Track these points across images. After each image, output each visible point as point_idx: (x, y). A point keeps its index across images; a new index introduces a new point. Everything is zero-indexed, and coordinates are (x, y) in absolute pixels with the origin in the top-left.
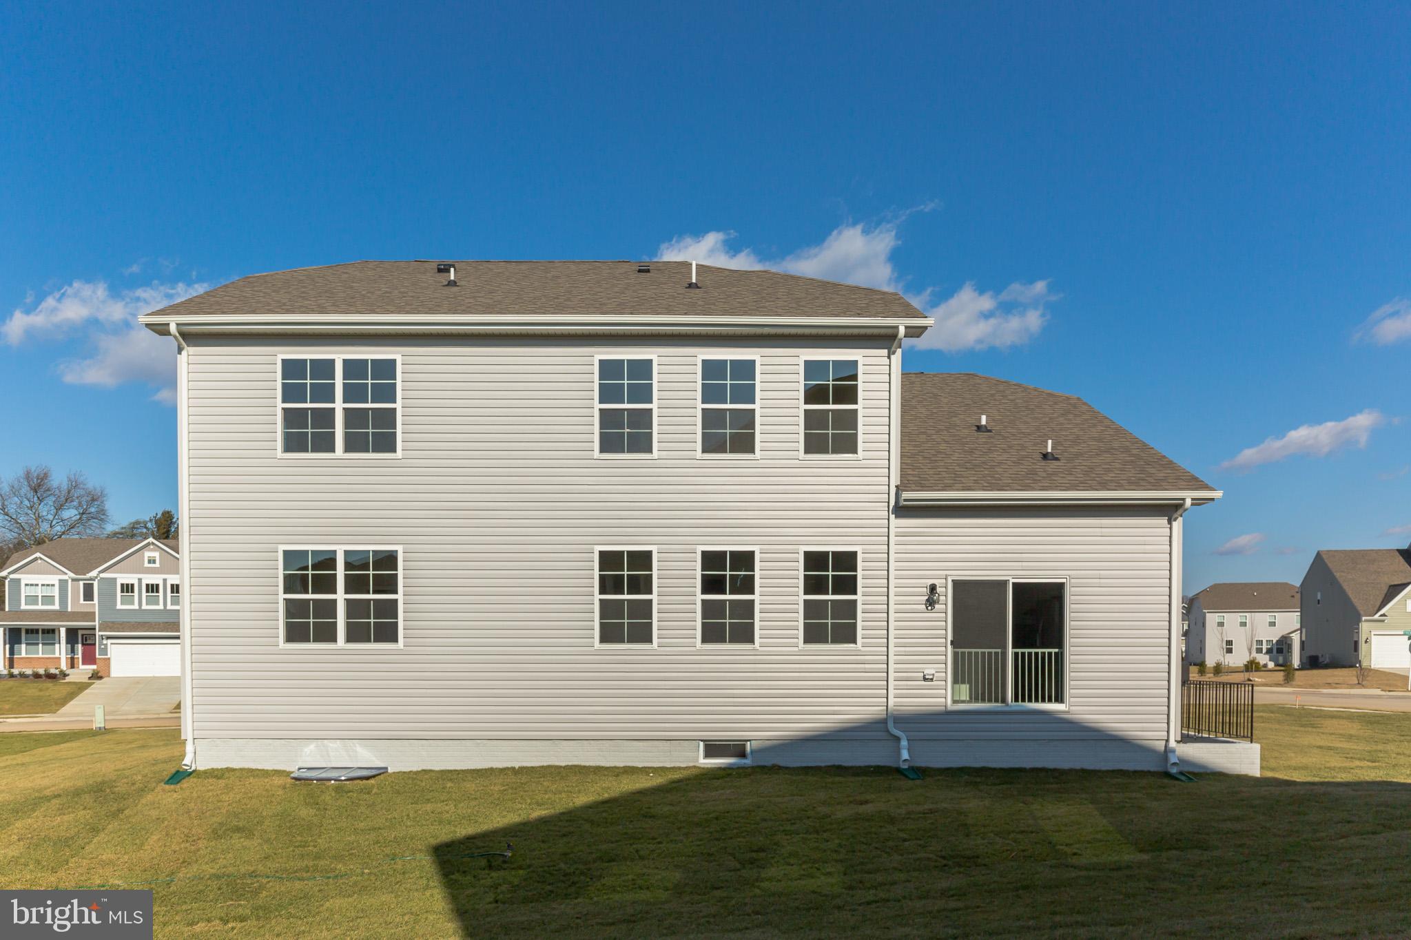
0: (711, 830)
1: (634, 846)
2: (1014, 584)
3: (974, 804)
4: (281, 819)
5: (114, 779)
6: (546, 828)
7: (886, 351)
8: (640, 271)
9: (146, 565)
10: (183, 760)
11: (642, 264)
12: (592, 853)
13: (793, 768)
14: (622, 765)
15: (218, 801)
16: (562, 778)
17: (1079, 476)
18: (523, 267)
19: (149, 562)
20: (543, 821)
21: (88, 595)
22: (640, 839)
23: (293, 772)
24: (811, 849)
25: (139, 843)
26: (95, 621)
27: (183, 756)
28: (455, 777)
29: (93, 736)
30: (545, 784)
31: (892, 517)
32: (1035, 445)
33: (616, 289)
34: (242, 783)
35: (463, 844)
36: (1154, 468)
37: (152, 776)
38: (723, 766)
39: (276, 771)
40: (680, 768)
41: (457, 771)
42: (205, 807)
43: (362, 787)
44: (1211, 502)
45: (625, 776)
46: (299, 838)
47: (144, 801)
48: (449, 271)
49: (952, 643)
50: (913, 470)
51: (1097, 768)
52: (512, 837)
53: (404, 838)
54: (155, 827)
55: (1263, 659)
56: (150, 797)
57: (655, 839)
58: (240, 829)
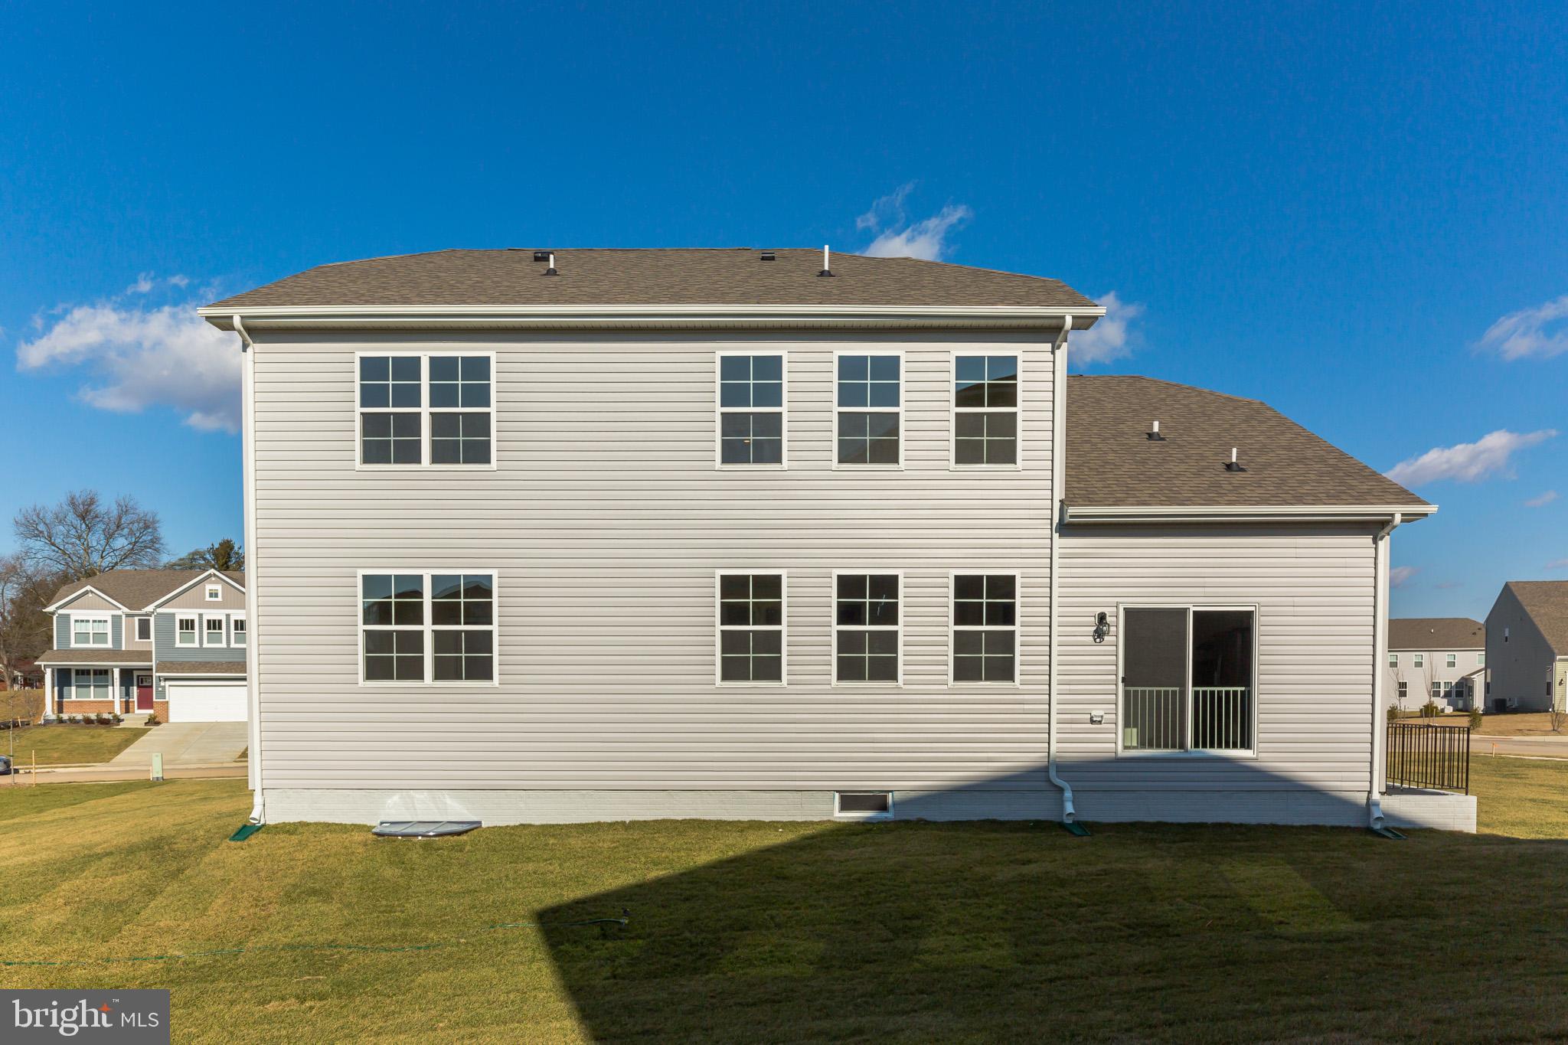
0: (855, 894)
1: (768, 912)
2: (1194, 612)
3: (1155, 865)
4: (362, 881)
5: (173, 834)
6: (666, 892)
7: (1050, 345)
8: (763, 259)
9: (208, 598)
10: (251, 813)
11: (765, 252)
12: (720, 920)
13: (942, 822)
14: (746, 819)
15: (291, 860)
16: (680, 834)
17: (1270, 488)
18: (631, 255)
19: (211, 595)
20: (661, 883)
21: (144, 632)
22: (773, 904)
23: (374, 827)
24: (973, 916)
25: (201, 908)
26: (151, 661)
27: (251, 808)
28: (558, 832)
29: (151, 787)
30: (660, 840)
31: (1056, 536)
32: (1216, 454)
33: (738, 278)
34: (317, 839)
35: (572, 909)
36: (1355, 479)
37: (216, 831)
38: (861, 820)
39: (355, 825)
40: (812, 823)
41: (560, 825)
42: (276, 867)
43: (454, 844)
44: (1425, 518)
45: (751, 831)
46: (384, 903)
47: (206, 859)
48: (548, 260)
49: (1124, 680)
50: (1079, 482)
51: (1290, 823)
52: (627, 901)
53: (504, 903)
54: (220, 889)
55: (1441, 703)
56: (213, 855)
57: (792, 904)
58: (316, 891)
